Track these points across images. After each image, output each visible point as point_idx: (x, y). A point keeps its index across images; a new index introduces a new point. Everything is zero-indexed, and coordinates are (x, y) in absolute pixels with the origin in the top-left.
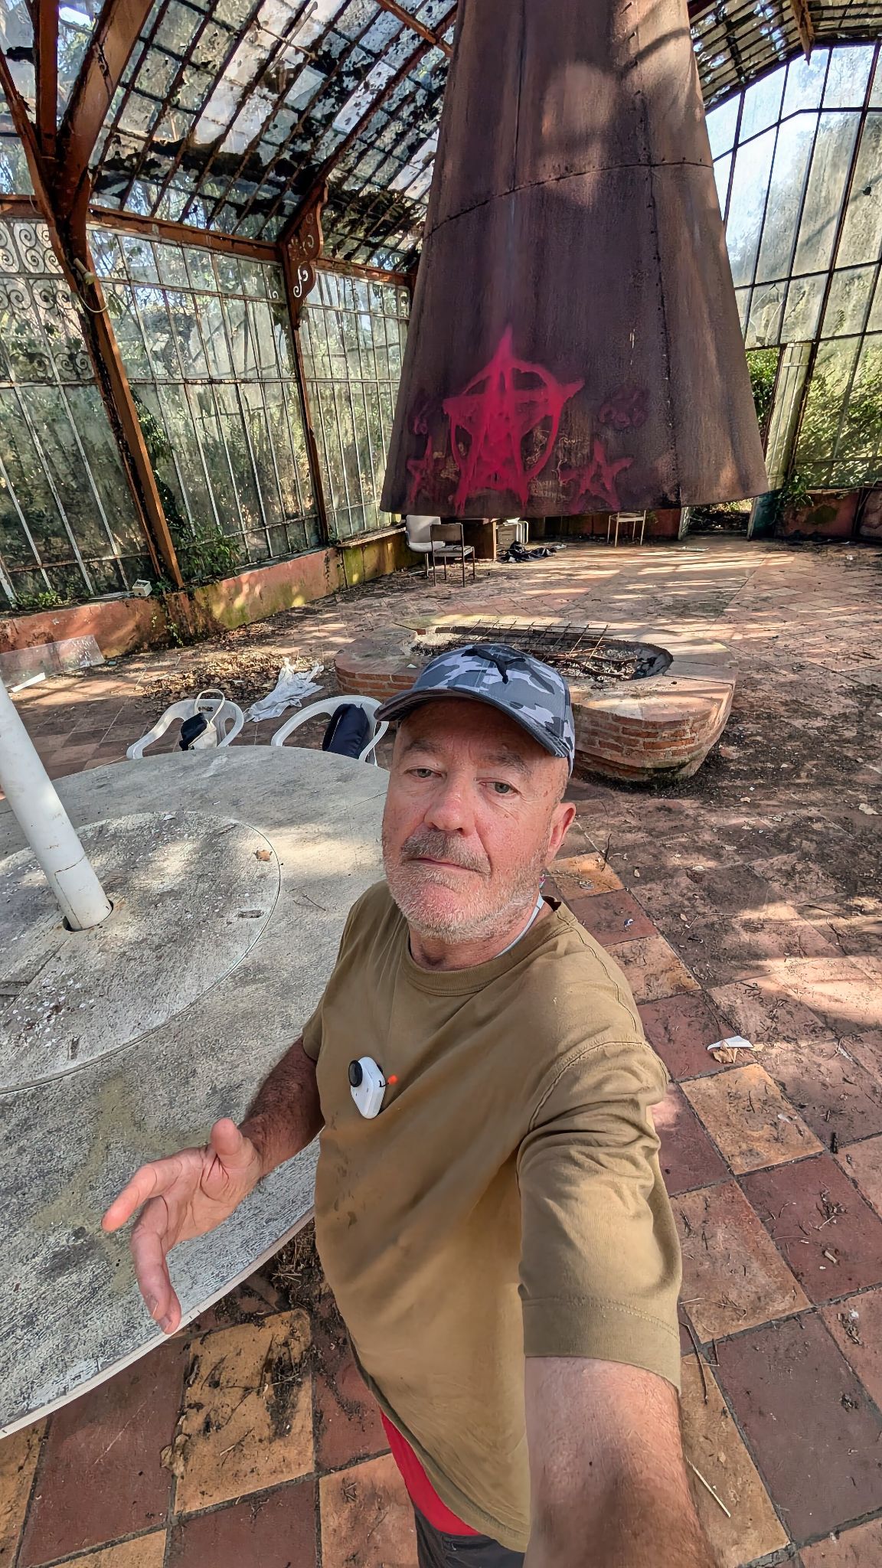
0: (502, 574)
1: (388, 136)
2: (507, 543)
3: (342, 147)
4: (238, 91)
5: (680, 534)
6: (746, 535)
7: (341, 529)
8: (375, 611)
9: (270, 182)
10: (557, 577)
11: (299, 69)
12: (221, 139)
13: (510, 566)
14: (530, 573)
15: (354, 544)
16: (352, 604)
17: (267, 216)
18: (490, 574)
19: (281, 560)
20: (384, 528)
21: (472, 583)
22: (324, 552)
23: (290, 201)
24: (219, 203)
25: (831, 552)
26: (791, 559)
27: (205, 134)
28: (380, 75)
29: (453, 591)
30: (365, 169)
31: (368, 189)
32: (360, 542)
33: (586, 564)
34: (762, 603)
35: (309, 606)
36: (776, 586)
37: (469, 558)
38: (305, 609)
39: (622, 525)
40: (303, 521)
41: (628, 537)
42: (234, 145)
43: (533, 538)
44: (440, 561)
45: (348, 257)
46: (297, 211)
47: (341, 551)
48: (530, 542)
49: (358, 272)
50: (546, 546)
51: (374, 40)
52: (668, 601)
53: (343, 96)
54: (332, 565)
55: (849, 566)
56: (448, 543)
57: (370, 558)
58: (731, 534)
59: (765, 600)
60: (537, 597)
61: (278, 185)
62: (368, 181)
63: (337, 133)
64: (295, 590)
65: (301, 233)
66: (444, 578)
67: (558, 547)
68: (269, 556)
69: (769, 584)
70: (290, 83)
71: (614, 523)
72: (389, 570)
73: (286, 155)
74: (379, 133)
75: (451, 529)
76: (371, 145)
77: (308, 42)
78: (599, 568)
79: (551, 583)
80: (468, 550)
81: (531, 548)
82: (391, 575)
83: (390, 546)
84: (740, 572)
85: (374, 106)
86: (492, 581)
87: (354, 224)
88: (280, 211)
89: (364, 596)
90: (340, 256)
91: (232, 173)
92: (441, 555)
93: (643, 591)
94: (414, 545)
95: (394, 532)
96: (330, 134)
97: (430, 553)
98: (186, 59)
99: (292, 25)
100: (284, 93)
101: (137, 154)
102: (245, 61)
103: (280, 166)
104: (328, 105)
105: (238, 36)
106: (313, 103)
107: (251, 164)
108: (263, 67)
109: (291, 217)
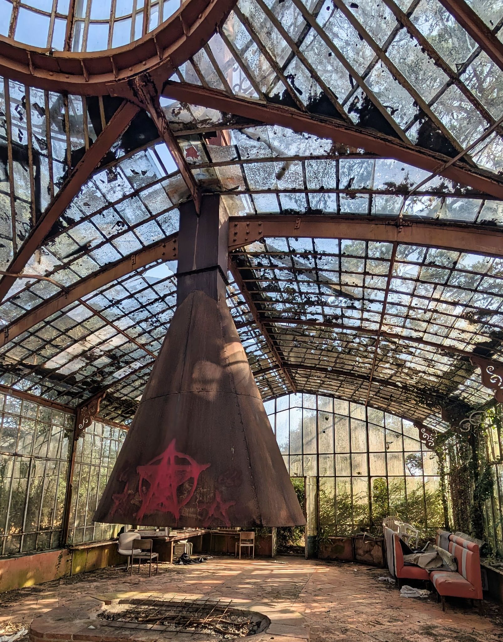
0: (174, 571)
1: (137, 383)
2: (179, 553)
3: (114, 383)
4: (70, 357)
5: (273, 555)
6: (304, 556)
7: (74, 538)
8: (85, 591)
9: (79, 387)
10: (206, 574)
11: (100, 356)
12: (59, 368)
13: (180, 567)
14: (191, 571)
15: (82, 547)
16: (70, 586)
17: (73, 398)
18: (167, 570)
19: (26, 555)
20: (105, 540)
21: (155, 575)
22: (60, 551)
23: (86, 395)
24: (49, 389)
25: (346, 567)
26: (328, 569)
27: (50, 365)
28: (136, 365)
29: (142, 579)
30: (124, 391)
31: (125, 398)
32: (86, 547)
33: (224, 567)
34: (318, 592)
35: (38, 587)
36: (323, 583)
37: (154, 560)
38: (34, 588)
39: (242, 547)
40: (51, 532)
41: (246, 554)
42: (64, 371)
43: (195, 552)
44: (136, 561)
45: (112, 419)
46: (88, 399)
47: (72, 551)
48: (193, 554)
49: (115, 425)
50: (201, 557)
51: (135, 355)
52: (269, 589)
53: (119, 368)
54: (63, 560)
55: (356, 574)
56: (143, 551)
57: (92, 557)
58: (298, 556)
59: (320, 589)
60: (193, 584)
61: (82, 388)
62: (126, 395)
63: (114, 378)
64: (30, 574)
65: (89, 406)
66: (138, 572)
67: (209, 558)
68: (19, 551)
69: (320, 581)
70: (96, 359)
71: (238, 546)
72: (104, 565)
73: (89, 380)
74: (133, 381)
75: (146, 543)
76: (129, 384)
77: (107, 349)
78: (231, 570)
79: (203, 577)
80: (154, 555)
81: (193, 557)
82: (104, 569)
83: (106, 550)
84: (305, 575)
85: (132, 373)
86: (167, 575)
87: (116, 408)
88: (81, 397)
89: (81, 581)
90: (108, 418)
91: (60, 380)
92: (138, 557)
93: (255, 583)
94: (121, 551)
95: (111, 543)
96: (110, 378)
97: (131, 556)
98: (49, 342)
99: (100, 343)
100: (92, 361)
101: (12, 365)
102: (77, 349)
103: (84, 383)
104: (112, 369)
105: (76, 341)
106: (105, 367)
107: (70, 379)
108: (84, 352)
109: (86, 401)
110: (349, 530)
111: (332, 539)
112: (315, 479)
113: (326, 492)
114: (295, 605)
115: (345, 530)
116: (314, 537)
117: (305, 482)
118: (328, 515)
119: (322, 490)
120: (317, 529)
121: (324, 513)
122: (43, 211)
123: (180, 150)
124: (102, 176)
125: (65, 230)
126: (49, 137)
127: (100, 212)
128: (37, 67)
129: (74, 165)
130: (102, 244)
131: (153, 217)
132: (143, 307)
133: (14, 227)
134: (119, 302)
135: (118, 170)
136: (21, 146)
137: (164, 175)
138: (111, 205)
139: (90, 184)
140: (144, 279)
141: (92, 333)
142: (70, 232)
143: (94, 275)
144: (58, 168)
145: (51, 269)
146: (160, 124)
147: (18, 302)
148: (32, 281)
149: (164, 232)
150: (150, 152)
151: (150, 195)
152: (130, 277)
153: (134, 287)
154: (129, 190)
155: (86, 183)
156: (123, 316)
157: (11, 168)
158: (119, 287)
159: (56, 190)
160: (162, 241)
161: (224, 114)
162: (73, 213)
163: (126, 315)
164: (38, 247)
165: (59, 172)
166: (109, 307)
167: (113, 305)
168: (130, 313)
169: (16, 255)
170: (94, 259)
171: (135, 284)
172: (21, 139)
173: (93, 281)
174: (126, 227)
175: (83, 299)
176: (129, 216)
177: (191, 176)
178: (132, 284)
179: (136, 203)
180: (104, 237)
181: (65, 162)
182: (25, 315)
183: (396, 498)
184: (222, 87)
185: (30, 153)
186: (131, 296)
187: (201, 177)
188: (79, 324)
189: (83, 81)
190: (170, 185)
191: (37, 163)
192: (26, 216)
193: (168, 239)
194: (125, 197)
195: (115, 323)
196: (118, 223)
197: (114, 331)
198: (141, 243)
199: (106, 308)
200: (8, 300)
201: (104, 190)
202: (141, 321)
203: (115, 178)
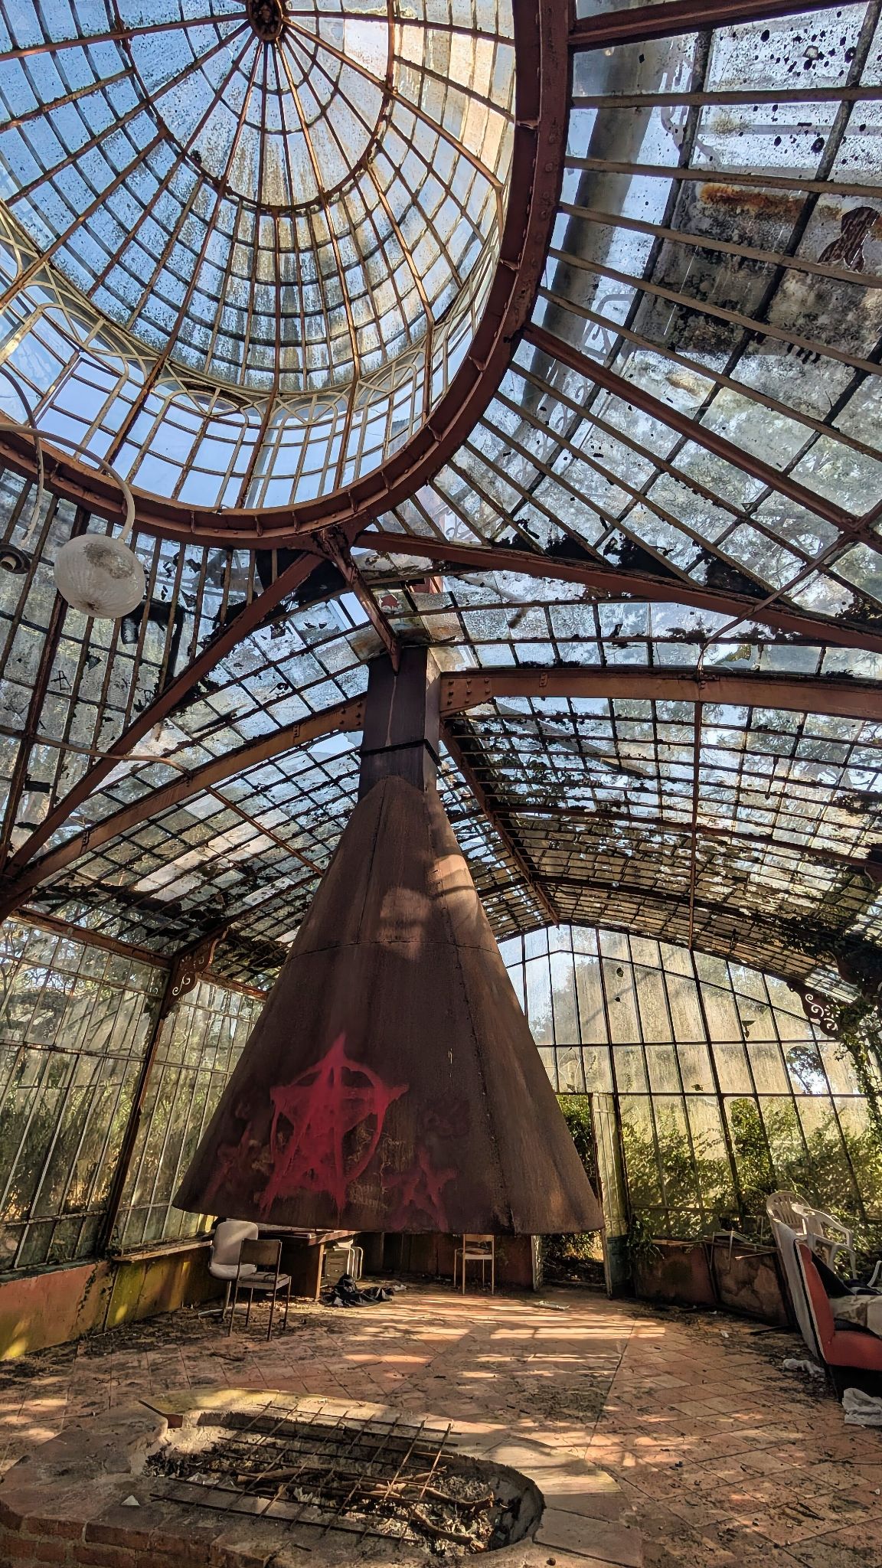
0: (322, 1324)
1: (282, 913)
2: (334, 1276)
3: (244, 912)
4: (179, 871)
5: (535, 1283)
6: (605, 1291)
7: (129, 1233)
8: (127, 1376)
9: (183, 920)
10: (391, 1334)
11: (227, 870)
12: (155, 891)
13: (335, 1312)
14: (359, 1325)
15: (139, 1257)
16: (97, 1361)
17: (172, 939)
18: (307, 1322)
19: (26, 1274)
20: (187, 1238)
21: (281, 1335)
22: (93, 1266)
23: (193, 935)
24: (134, 925)
25: (701, 1321)
26: (662, 1330)
27: (143, 886)
28: (284, 883)
29: (251, 1346)
30: (260, 926)
31: (260, 937)
32: (147, 1256)
33: (428, 1317)
35: (30, 1360)
36: (656, 1371)
37: (282, 1295)
38: (21, 1365)
39: (470, 1262)
40: (84, 1218)
41: (476, 1282)
42: (164, 896)
43: (368, 1272)
44: (244, 1295)
45: (231, 976)
46: (197, 941)
47: (117, 1267)
48: (364, 1279)
49: (236, 987)
50: (383, 1284)
51: (284, 867)
53: (256, 887)
54: (95, 1289)
55: (729, 1345)
56: (260, 1268)
57: (152, 1281)
58: (590, 1289)
59: (650, 1392)
60: (363, 1365)
61: (188, 923)
62: (261, 933)
63: (244, 904)
64: (21, 1326)
65: (195, 954)
66: (244, 1324)
67: (397, 1288)
68: (12, 1266)
69: (647, 1366)
70: (219, 875)
71: (460, 1259)
72: (175, 1303)
73: (202, 908)
74: (276, 910)
75: (268, 1248)
76: (269, 915)
77: (239, 859)
78: (445, 1324)
79: (384, 1343)
80: (283, 1281)
81: (363, 1286)
82: (174, 1313)
83: (185, 1265)
84: (608, 1345)
85: (275, 896)
86: (306, 1334)
87: (242, 956)
88: (184, 939)
89: (123, 1346)
90: (224, 974)
91: (154, 911)
92: (247, 1285)
93: (499, 1367)
94: (218, 1269)
95: (196, 1245)
96: (239, 904)
97: (234, 1281)
98: (149, 851)
99: (230, 850)
100: (213, 878)
101: (83, 887)
102: (192, 858)
103: (194, 913)
104: (242, 890)
105: (191, 848)
106: (231, 887)
107: (172, 909)
108: (202, 864)
109: (192, 943)
110: (696, 1224)
111: (660, 1246)
112: (610, 1100)
113: (636, 1128)
114: (597, 1440)
115: (687, 1223)
116: (622, 1239)
117: (590, 1104)
118: (645, 1184)
119: (627, 1125)
120: (627, 1218)
121: (637, 1180)
122: (176, 673)
123: (374, 600)
124: (267, 631)
125: (203, 696)
126: (200, 592)
127: (255, 673)
128: (198, 525)
129: (228, 620)
130: (254, 712)
131: (330, 676)
132: (304, 793)
133: (132, 696)
134: (267, 788)
135: (288, 624)
136: (162, 604)
137: (350, 627)
138: (272, 664)
139: (247, 641)
140: (309, 755)
141: (220, 834)
142: (209, 699)
143: (236, 752)
144: (206, 626)
145: (172, 747)
146: (349, 574)
147: (114, 793)
148: (142, 763)
149: (345, 694)
150: (333, 602)
151: (328, 651)
152: (289, 754)
153: (294, 767)
154: (299, 645)
155: (242, 640)
156: (270, 809)
157: (144, 629)
158: (270, 768)
159: (199, 650)
160: (341, 705)
161: (435, 562)
162: (218, 676)
163: (276, 806)
164: (161, 720)
165: (206, 629)
166: (252, 795)
167: (257, 793)
168: (283, 803)
169: (126, 731)
170: (238, 732)
171: (295, 762)
172: (164, 596)
173: (233, 760)
174: (290, 690)
175: (213, 786)
176: (296, 676)
177: (388, 628)
178: (291, 763)
179: (307, 660)
180: (257, 702)
181: (217, 619)
182: (120, 812)
183: (784, 1147)
184: (433, 534)
185: (173, 610)
186: (288, 779)
187: (402, 628)
188: (201, 821)
189: (255, 536)
190: (357, 638)
191: (180, 620)
192: (151, 680)
193: (349, 702)
194: (292, 654)
195: (257, 820)
196: (279, 686)
197: (254, 830)
198: (310, 708)
199: (246, 797)
200: (101, 791)
201: (264, 648)
202: (299, 815)
203: (283, 633)
